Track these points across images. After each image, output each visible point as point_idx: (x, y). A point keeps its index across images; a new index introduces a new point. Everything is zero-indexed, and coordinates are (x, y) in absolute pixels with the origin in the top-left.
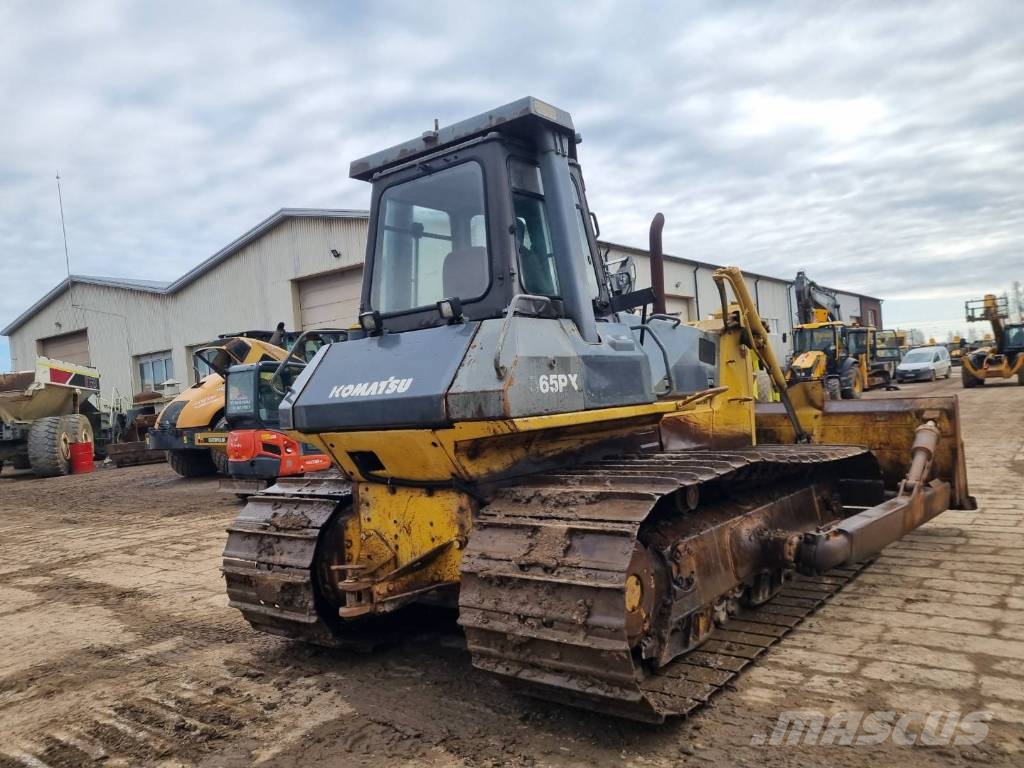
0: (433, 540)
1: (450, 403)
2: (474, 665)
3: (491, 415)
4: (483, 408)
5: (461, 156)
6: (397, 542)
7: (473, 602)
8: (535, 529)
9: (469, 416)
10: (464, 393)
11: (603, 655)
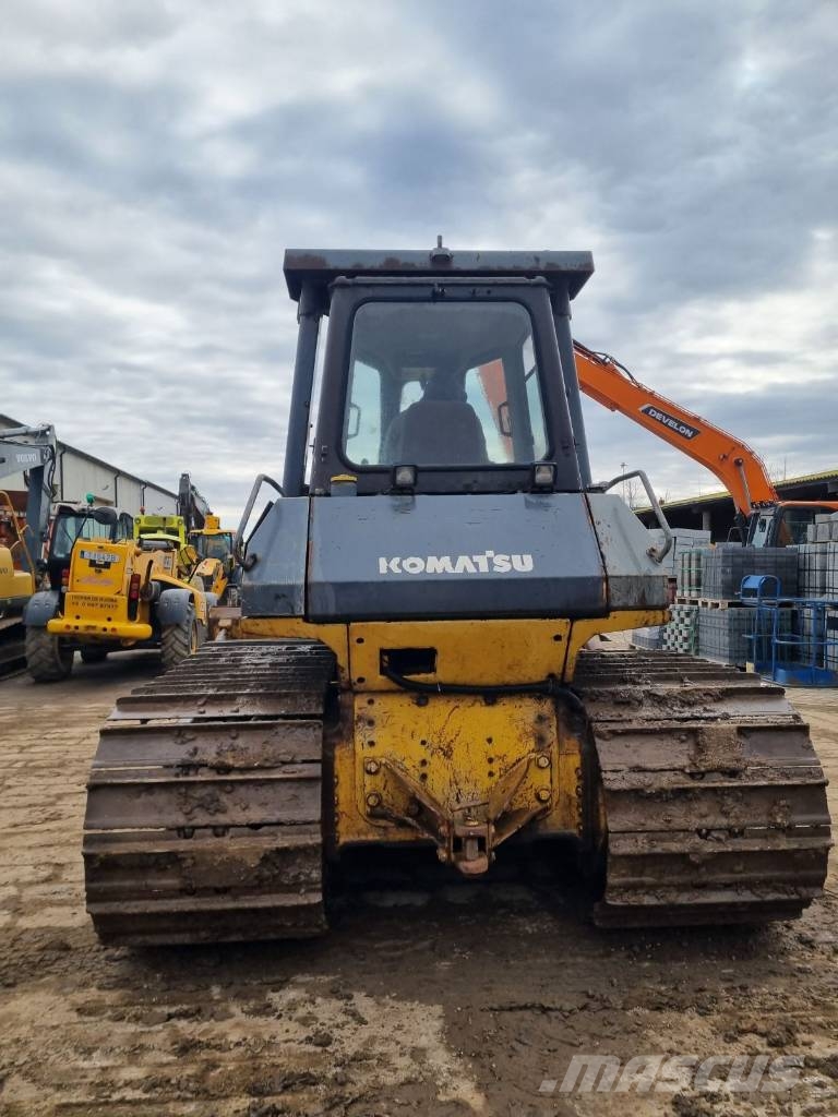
0: (491, 761)
1: (611, 585)
2: (609, 902)
3: (655, 603)
4: (646, 596)
5: (496, 292)
6: (425, 770)
7: (630, 824)
8: (694, 732)
9: (631, 603)
10: (628, 577)
11: (798, 856)
